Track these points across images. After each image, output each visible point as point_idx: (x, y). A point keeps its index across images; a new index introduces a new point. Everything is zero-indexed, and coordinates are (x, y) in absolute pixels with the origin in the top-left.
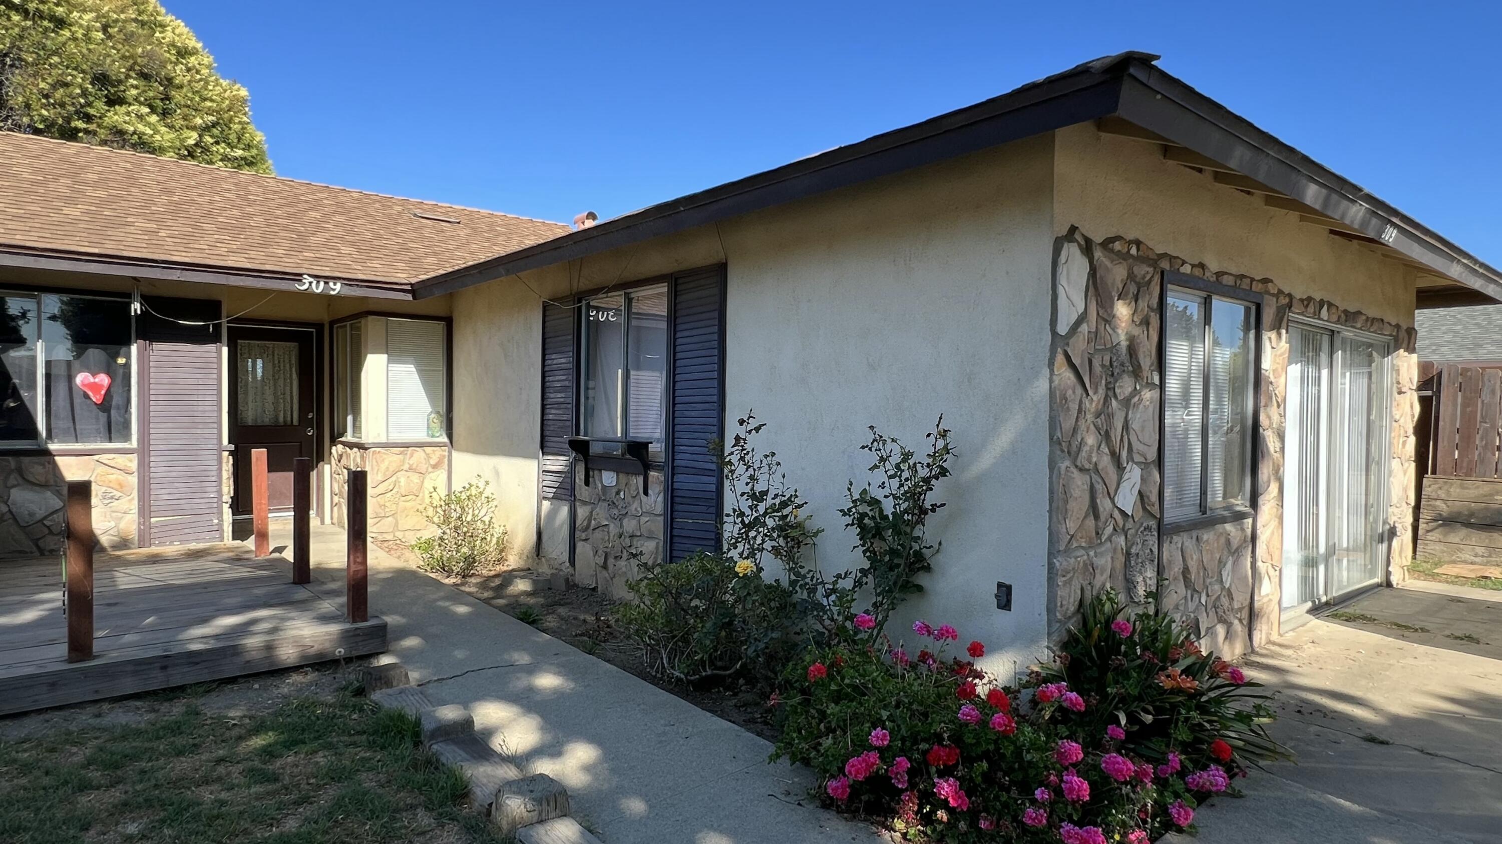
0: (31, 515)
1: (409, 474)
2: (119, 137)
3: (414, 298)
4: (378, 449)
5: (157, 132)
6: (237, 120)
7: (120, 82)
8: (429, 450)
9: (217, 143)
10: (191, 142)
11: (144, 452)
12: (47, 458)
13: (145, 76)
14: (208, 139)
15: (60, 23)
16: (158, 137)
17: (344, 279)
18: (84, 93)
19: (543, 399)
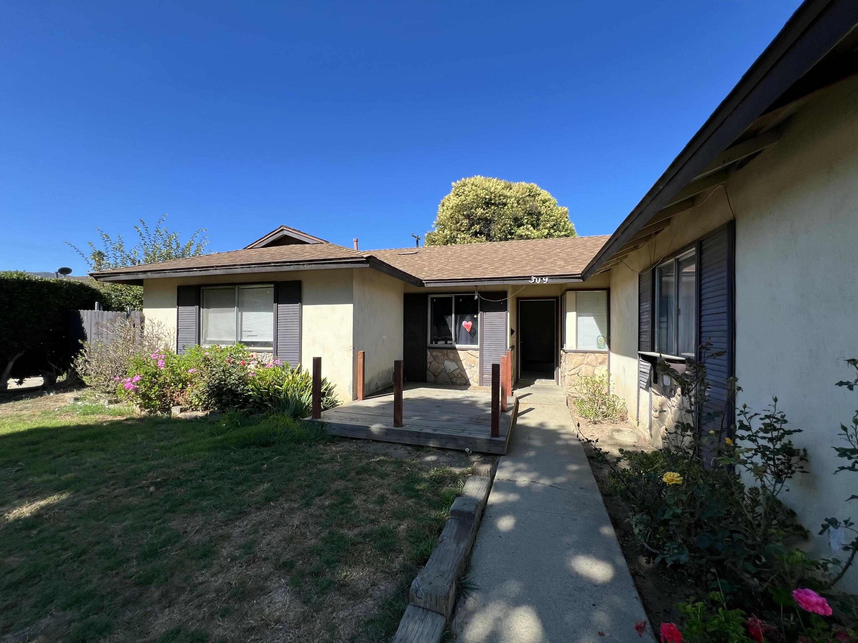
0: (450, 370)
1: (587, 366)
2: (521, 237)
3: (584, 281)
4: (571, 353)
5: (532, 233)
6: (563, 221)
7: (522, 219)
8: (597, 355)
9: (556, 231)
10: (546, 233)
11: (481, 350)
12: (455, 351)
13: (529, 214)
14: (552, 231)
15: (505, 204)
16: (533, 235)
17: (549, 276)
18: (511, 225)
19: (639, 329)
